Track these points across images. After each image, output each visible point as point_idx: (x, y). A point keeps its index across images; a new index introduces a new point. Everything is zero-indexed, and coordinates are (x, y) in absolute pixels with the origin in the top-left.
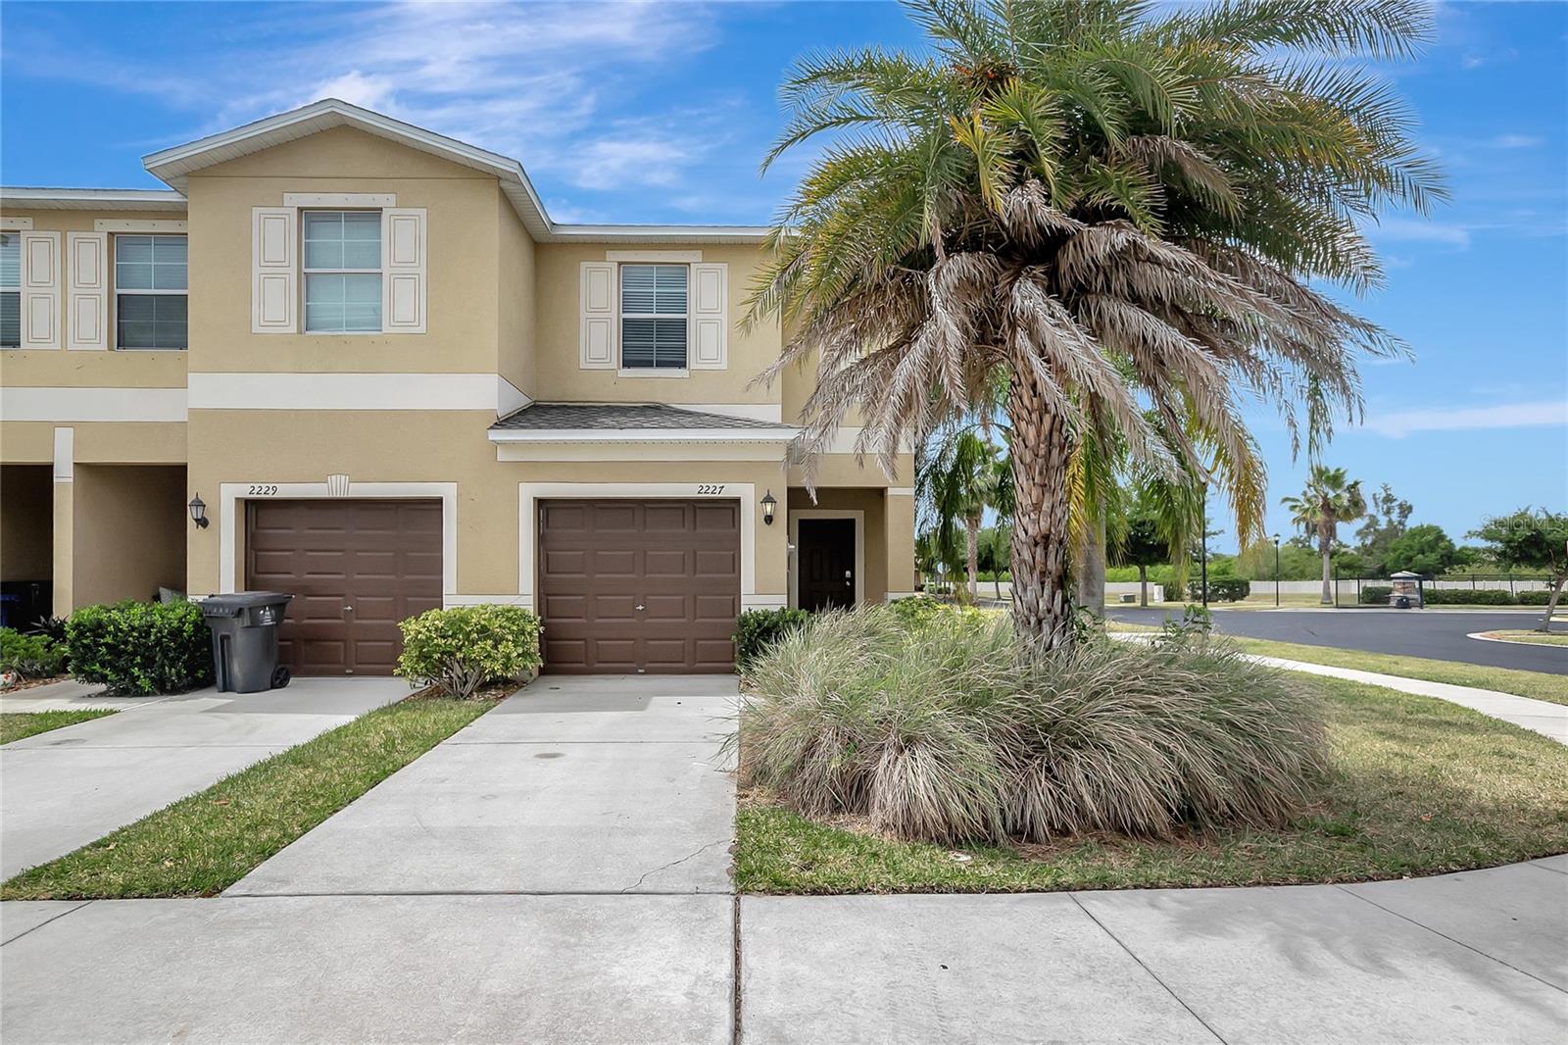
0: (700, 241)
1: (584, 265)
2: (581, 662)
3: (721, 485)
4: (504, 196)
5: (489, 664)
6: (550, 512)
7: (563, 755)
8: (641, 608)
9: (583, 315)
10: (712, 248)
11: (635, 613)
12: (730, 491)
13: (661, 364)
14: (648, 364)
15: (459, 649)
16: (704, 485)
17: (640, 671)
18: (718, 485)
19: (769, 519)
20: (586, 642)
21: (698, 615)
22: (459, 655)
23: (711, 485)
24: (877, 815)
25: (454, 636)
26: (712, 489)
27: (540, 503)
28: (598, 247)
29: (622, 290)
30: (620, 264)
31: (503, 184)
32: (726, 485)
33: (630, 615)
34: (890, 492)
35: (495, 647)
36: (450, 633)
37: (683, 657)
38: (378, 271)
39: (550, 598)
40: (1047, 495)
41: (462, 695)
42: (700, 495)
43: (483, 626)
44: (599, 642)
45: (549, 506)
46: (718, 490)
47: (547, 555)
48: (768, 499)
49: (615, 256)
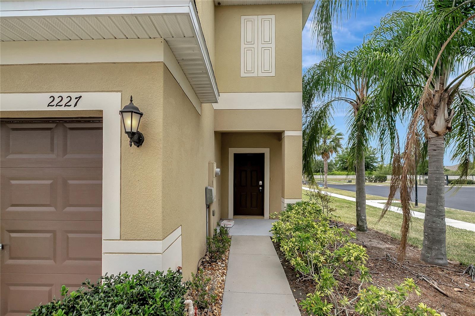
3: (78, 94)
16: (56, 95)
18: (74, 95)
23: (65, 95)
32: (84, 94)
46: (74, 101)
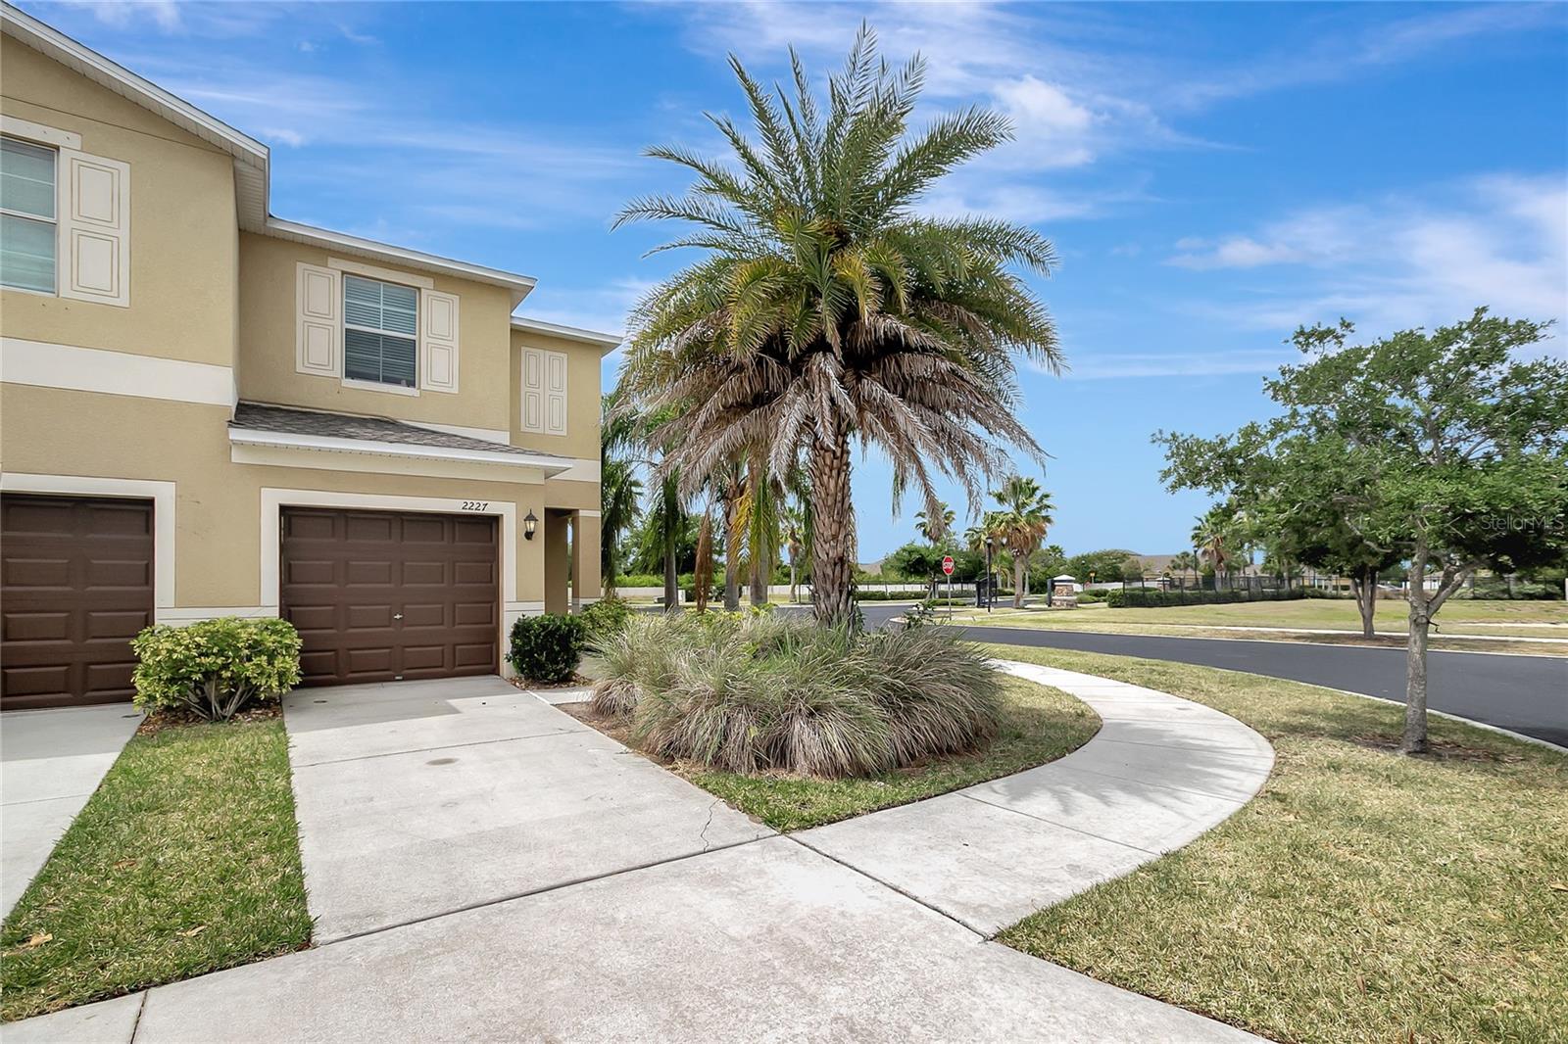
0: (433, 269)
1: (300, 267)
2: (332, 674)
3: (485, 502)
4: (237, 177)
5: (264, 682)
6: (294, 520)
7: (456, 760)
8: (398, 617)
9: (300, 318)
10: (445, 279)
11: (391, 622)
12: (492, 508)
13: (387, 380)
14: (375, 378)
15: (225, 667)
16: (468, 502)
17: (397, 678)
18: (482, 503)
19: (529, 535)
20: (337, 654)
21: (457, 621)
22: (226, 674)
23: (475, 502)
24: (802, 764)
25: (221, 653)
26: (476, 506)
27: (285, 510)
28: (321, 252)
29: (345, 300)
30: (343, 273)
31: (239, 165)
32: (489, 503)
33: (387, 624)
34: (582, 513)
35: (270, 663)
36: (215, 650)
37: (443, 662)
38: (50, 220)
39: (292, 609)
40: (842, 529)
41: (225, 717)
42: (464, 511)
43: (255, 641)
44: (352, 652)
45: (290, 513)
46: (481, 507)
47: (290, 565)
48: (530, 518)
49: (338, 265)
